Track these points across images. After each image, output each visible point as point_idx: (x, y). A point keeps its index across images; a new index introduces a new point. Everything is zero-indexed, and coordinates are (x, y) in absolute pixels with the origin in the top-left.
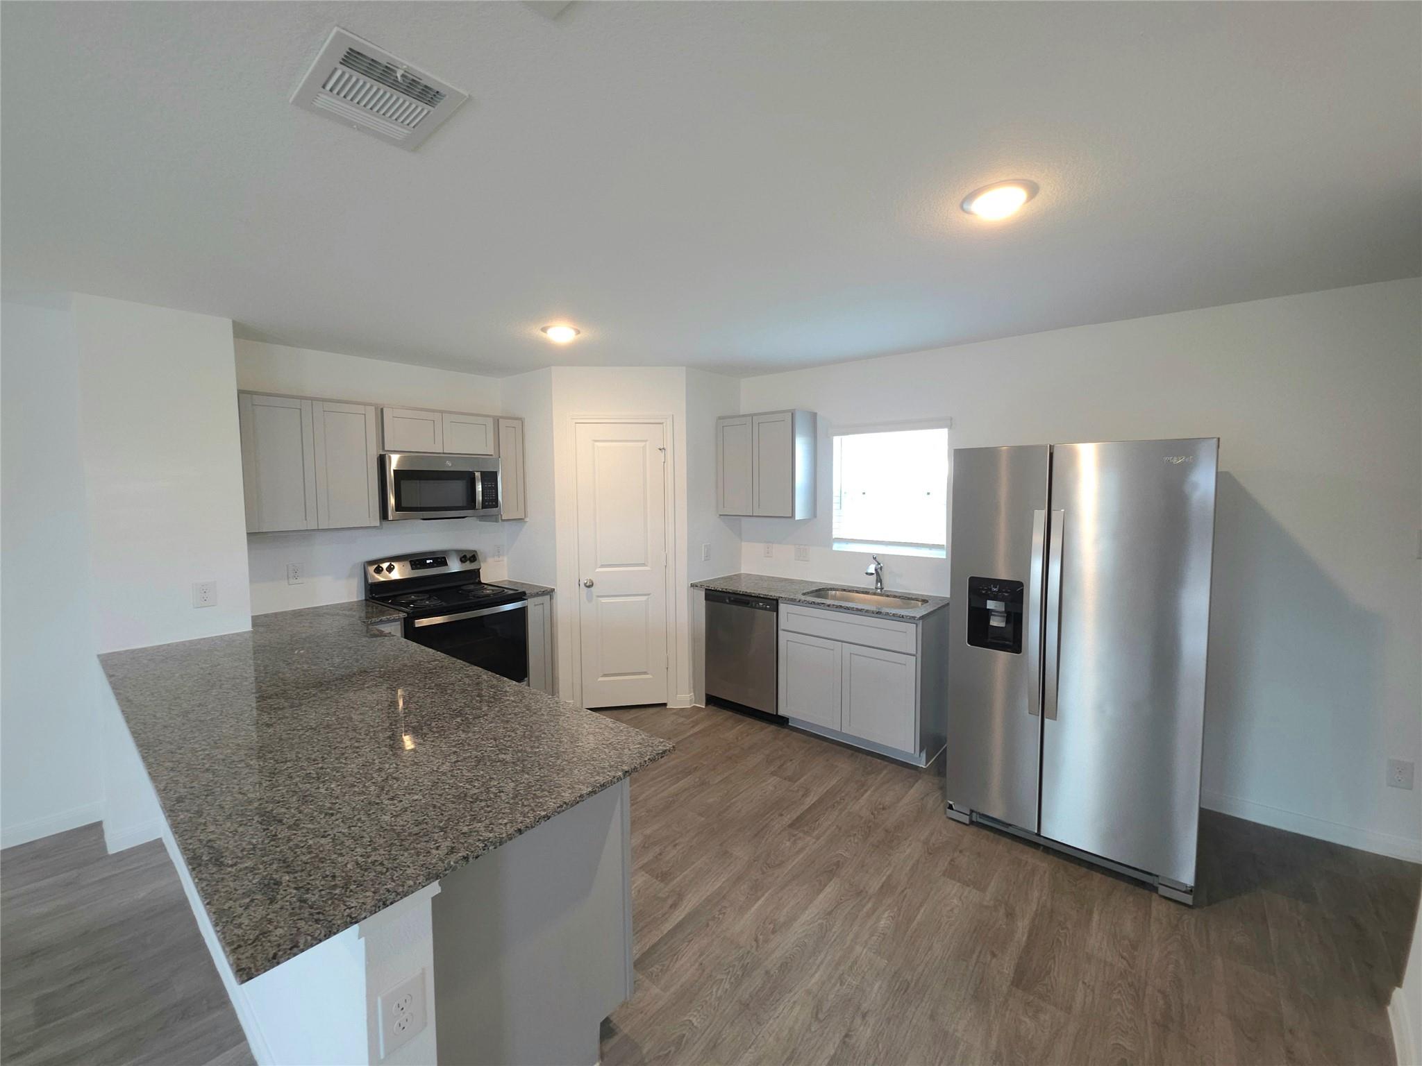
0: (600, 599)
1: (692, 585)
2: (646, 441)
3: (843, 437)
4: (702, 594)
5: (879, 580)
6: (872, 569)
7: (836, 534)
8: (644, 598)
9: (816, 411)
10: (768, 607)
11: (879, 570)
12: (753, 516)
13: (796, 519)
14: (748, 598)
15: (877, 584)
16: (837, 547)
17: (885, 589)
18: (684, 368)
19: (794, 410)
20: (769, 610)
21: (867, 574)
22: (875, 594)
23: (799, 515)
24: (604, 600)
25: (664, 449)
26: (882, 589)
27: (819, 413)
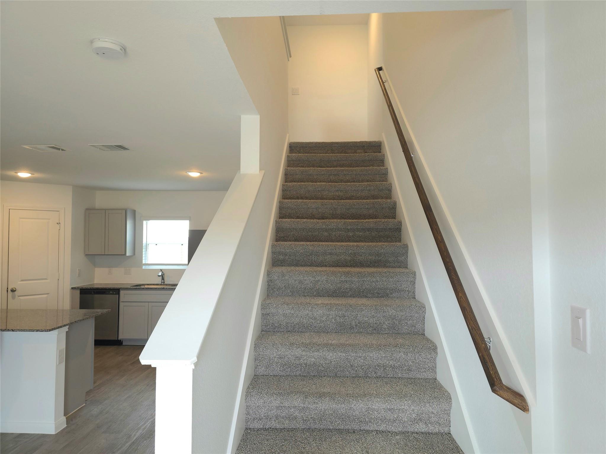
0: (20, 297)
1: (72, 288)
2: (49, 219)
3: (147, 221)
4: (78, 292)
5: (163, 279)
6: (160, 274)
7: (144, 262)
8: (45, 296)
9: (135, 210)
10: (115, 293)
11: (163, 275)
12: (105, 255)
13: (127, 255)
14: (105, 291)
15: (162, 280)
16: (144, 267)
17: (165, 283)
18: (72, 186)
19: (127, 209)
20: (115, 294)
21: (158, 276)
22: (161, 285)
23: (128, 254)
24: (21, 298)
25: (60, 223)
26: (164, 283)
27: (136, 210)
